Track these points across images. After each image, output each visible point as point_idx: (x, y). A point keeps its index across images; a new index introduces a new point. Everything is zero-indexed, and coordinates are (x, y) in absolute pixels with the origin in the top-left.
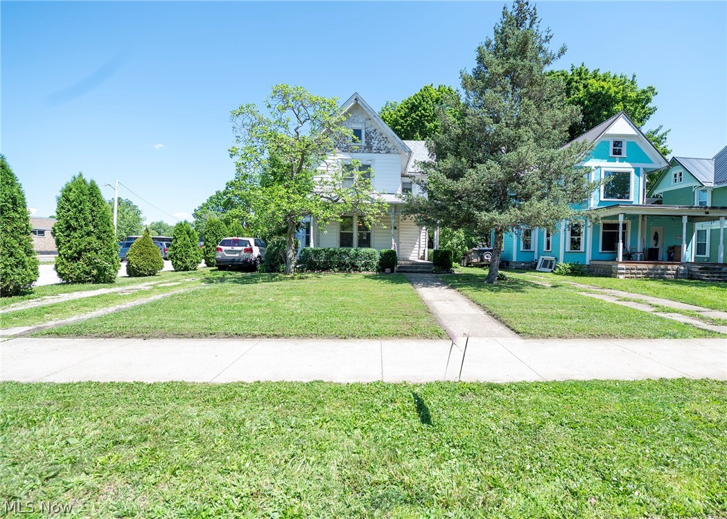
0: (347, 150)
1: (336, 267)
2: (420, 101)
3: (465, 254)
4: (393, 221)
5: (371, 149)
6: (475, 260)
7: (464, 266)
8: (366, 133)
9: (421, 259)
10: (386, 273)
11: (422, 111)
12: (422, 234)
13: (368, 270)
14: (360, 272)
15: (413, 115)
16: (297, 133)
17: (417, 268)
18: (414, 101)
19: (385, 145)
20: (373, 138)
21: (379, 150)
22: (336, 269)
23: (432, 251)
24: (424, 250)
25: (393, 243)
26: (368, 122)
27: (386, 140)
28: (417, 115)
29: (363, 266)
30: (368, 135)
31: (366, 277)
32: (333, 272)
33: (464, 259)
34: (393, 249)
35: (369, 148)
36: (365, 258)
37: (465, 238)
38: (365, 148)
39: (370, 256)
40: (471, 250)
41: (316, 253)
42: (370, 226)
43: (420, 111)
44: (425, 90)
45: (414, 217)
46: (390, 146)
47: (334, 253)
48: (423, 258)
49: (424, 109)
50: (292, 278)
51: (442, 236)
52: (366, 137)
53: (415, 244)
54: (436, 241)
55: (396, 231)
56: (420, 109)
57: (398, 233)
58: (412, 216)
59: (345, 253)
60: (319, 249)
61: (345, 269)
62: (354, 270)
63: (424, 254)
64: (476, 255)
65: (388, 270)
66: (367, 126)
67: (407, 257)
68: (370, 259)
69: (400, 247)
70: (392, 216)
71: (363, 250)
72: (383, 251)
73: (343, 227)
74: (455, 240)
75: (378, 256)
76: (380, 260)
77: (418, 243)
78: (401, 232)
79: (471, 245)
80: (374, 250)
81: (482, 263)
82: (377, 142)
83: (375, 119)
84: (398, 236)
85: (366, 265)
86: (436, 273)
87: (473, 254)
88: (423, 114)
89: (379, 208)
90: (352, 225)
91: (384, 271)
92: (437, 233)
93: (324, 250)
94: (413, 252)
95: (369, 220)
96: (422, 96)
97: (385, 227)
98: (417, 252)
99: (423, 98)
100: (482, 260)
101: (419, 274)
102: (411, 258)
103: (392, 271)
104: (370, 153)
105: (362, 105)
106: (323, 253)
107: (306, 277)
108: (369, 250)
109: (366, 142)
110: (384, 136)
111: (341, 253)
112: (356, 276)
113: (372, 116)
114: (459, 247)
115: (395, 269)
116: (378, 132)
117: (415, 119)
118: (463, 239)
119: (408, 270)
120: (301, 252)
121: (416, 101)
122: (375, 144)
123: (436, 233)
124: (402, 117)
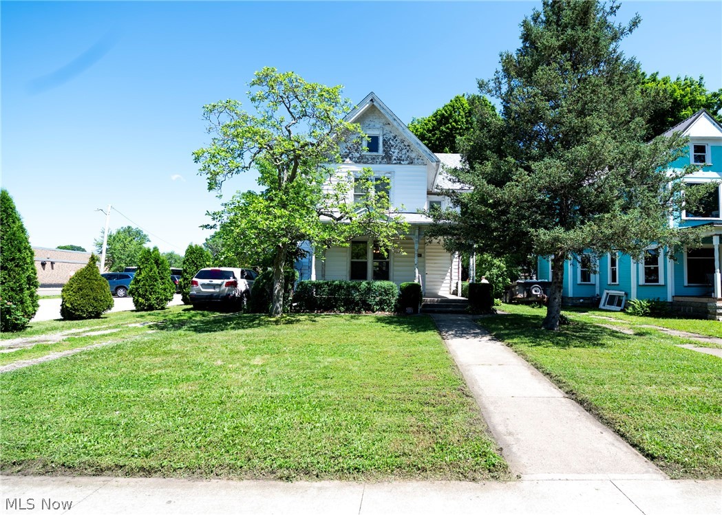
0: (360, 160)
1: (343, 306)
2: (451, 112)
3: (507, 288)
4: (416, 246)
5: (390, 159)
6: (521, 296)
7: (506, 302)
8: (384, 140)
9: (453, 294)
10: (407, 314)
11: (453, 123)
12: (454, 263)
13: (383, 310)
14: (374, 312)
15: (443, 128)
16: (289, 131)
17: (448, 306)
18: (443, 112)
19: (408, 154)
20: (392, 146)
21: (399, 161)
22: (342, 308)
23: (467, 283)
24: (457, 283)
25: (417, 275)
26: (387, 128)
27: (408, 148)
28: (448, 128)
29: (377, 304)
30: (386, 143)
31: (379, 320)
32: (338, 312)
33: (505, 293)
34: (416, 282)
35: (388, 158)
36: (381, 294)
37: (507, 267)
38: (383, 159)
39: (387, 292)
40: (515, 283)
41: (318, 286)
42: (386, 254)
43: (451, 124)
44: (456, 101)
45: (442, 240)
46: (413, 155)
47: (340, 287)
48: (455, 293)
49: (456, 121)
50: (277, 322)
51: (479, 265)
52: (384, 145)
53: (446, 275)
54: (472, 273)
55: (421, 259)
56: (451, 121)
57: (424, 262)
58: (440, 238)
59: (354, 287)
60: (321, 281)
61: (354, 309)
62: (365, 310)
63: (457, 287)
64: (522, 289)
65: (409, 310)
66: (385, 132)
67: (437, 291)
68: (387, 295)
69: (427, 280)
70: (415, 240)
71: (378, 283)
72: (404, 284)
73: (355, 255)
74: (495, 271)
75: (397, 291)
76: (400, 296)
77: (449, 274)
78: (427, 261)
79: (514, 278)
80: (391, 283)
81: (530, 299)
82: (397, 151)
83: (395, 123)
84: (424, 266)
85: (381, 303)
86: (473, 314)
87: (517, 288)
88: (453, 127)
89: (397, 229)
90: (366, 253)
91: (405, 311)
92: (473, 261)
93: (327, 283)
94: (443, 285)
95: (385, 245)
96: (453, 107)
97: (405, 253)
98: (449, 285)
99: (454, 109)
100: (530, 294)
101: (449, 315)
102: (441, 293)
103: (416, 311)
104: (388, 163)
105: (379, 107)
106: (326, 288)
107: (298, 321)
108: (385, 284)
109: (384, 151)
110: (406, 144)
111: (348, 287)
112: (366, 319)
113: (390, 119)
114: (500, 279)
115: (420, 307)
116: (399, 139)
117: (445, 132)
118: (505, 269)
119: (436, 309)
120: (298, 286)
121: (446, 112)
122: (395, 153)
123: (471, 260)
124: (429, 131)
